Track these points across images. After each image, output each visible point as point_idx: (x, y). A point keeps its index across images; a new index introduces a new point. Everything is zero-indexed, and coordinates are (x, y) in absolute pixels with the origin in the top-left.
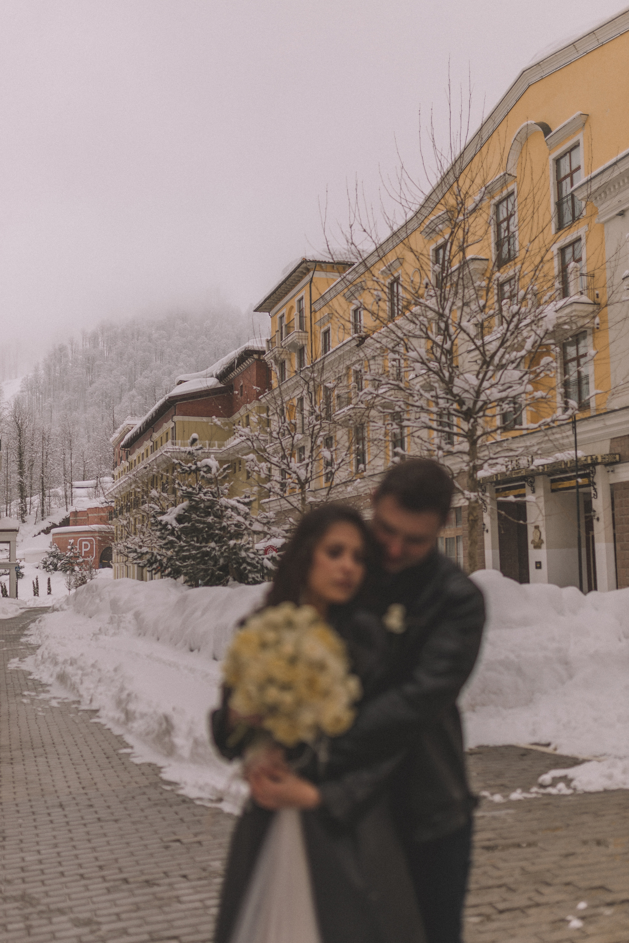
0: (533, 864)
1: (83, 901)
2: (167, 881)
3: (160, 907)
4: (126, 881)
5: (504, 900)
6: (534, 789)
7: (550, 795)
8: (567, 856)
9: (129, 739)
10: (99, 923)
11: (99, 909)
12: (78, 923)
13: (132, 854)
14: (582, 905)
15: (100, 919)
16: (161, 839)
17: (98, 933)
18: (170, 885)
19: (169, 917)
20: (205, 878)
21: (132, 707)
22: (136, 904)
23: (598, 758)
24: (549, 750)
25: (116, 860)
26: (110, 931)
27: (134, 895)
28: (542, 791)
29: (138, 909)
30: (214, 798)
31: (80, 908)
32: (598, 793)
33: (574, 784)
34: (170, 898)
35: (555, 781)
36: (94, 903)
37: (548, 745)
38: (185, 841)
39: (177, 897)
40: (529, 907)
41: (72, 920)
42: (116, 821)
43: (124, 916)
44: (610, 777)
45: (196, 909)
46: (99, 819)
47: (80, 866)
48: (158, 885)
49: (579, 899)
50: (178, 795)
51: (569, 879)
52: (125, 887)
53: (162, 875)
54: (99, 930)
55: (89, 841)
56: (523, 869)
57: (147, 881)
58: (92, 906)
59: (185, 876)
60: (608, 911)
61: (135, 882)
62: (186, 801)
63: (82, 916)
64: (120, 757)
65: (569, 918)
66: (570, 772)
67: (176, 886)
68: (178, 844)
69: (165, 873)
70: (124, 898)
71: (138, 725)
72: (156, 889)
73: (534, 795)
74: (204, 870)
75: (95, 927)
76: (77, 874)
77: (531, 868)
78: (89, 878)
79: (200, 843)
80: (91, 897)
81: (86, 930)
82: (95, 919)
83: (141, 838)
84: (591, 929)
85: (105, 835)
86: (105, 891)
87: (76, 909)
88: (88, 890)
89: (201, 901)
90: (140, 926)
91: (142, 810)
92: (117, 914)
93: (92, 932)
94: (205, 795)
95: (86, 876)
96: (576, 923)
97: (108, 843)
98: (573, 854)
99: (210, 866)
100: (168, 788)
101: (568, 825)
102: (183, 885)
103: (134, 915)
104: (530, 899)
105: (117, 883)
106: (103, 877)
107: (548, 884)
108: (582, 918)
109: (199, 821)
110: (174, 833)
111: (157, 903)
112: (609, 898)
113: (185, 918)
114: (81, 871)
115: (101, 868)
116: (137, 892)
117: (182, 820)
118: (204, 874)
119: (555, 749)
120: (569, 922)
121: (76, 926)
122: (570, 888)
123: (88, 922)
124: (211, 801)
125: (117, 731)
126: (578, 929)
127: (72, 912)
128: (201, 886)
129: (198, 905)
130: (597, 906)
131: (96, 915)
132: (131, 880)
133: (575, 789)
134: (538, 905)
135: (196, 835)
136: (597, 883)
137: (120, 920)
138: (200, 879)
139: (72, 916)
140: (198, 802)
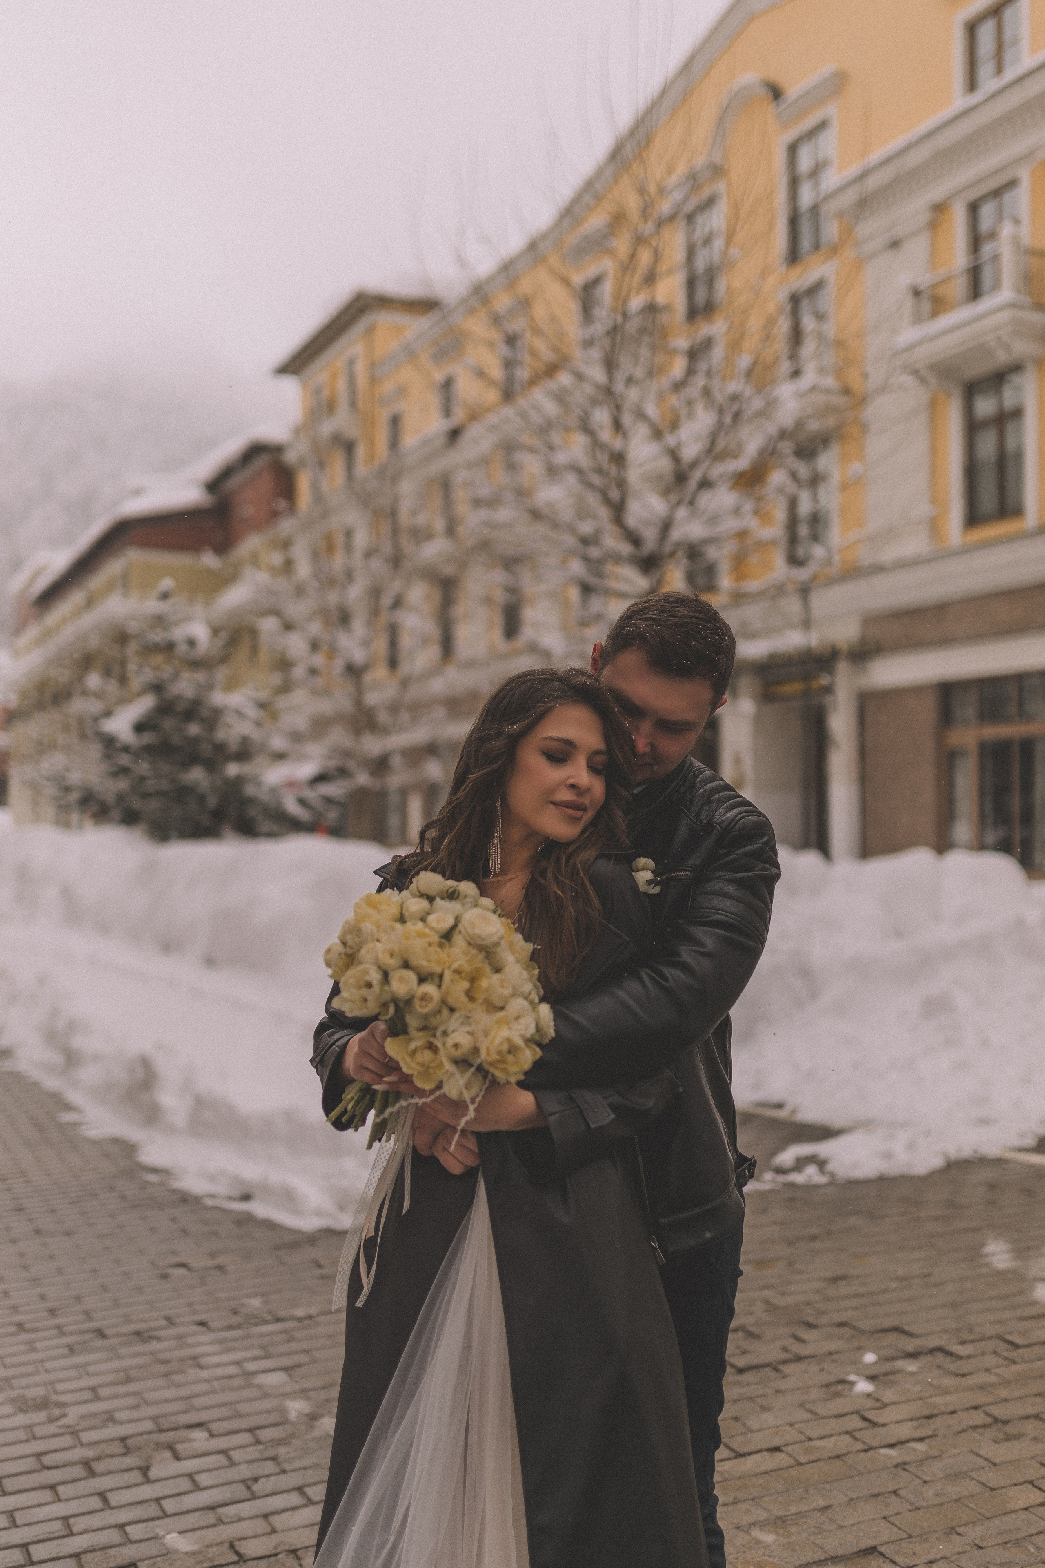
0: (783, 1294)
1: (30, 1369)
2: (172, 1331)
3: (165, 1375)
4: (100, 1333)
5: (744, 1352)
6: (768, 1176)
7: (793, 1185)
8: (835, 1280)
9: (74, 1097)
10: (63, 1405)
11: (60, 1381)
12: (23, 1405)
13: (105, 1288)
14: (870, 1357)
15: (63, 1398)
16: (153, 1264)
17: (63, 1422)
18: (179, 1337)
19: (184, 1392)
20: (239, 1326)
21: (78, 1042)
22: (125, 1370)
23: (866, 1125)
24: (783, 1114)
25: (78, 1299)
26: (83, 1417)
27: (120, 1357)
28: (782, 1179)
29: (128, 1380)
30: (236, 1193)
31: (25, 1381)
32: (867, 1182)
33: (830, 1167)
34: (181, 1360)
35: (800, 1164)
36: (47, 1371)
37: (780, 1106)
38: (194, 1265)
39: (195, 1358)
40: (786, 1362)
41: (12, 1401)
42: (68, 1234)
43: (104, 1392)
44: (888, 1155)
45: (230, 1377)
46: (38, 1232)
47: (15, 1309)
48: (159, 1339)
49: (862, 1349)
50: (174, 1191)
51: (843, 1317)
52: (99, 1343)
53: (163, 1322)
54: (64, 1416)
55: (25, 1267)
56: (767, 1302)
57: (138, 1333)
58: (44, 1377)
59: (202, 1324)
60: (911, 1366)
61: (117, 1335)
62: (186, 1199)
63: (29, 1393)
64: (62, 1127)
65: (852, 1378)
66: (823, 1149)
67: (191, 1340)
68: (182, 1271)
69: (168, 1319)
70: (101, 1361)
71: (89, 1074)
72: (154, 1345)
73: (767, 1187)
74: (235, 1312)
75: (56, 1412)
76: (10, 1324)
77: (781, 1301)
78: (35, 1330)
79: (221, 1268)
80: (42, 1361)
81: (41, 1416)
82: (54, 1397)
83: (117, 1262)
84: (888, 1395)
85: (52, 1257)
86: (66, 1351)
87: (15, 1382)
88: (34, 1350)
89: (237, 1363)
90: (136, 1407)
91: (112, 1216)
92: (93, 1389)
93: (51, 1420)
94: (221, 1188)
95: (28, 1326)
96: (863, 1386)
97: (60, 1271)
98: (843, 1278)
99: (244, 1305)
100: (153, 1178)
101: (829, 1233)
102: (202, 1339)
103: (122, 1389)
104: (785, 1349)
105: (86, 1337)
106: (59, 1327)
107: (810, 1326)
108: (872, 1378)
109: (215, 1234)
110: (174, 1253)
111: (161, 1368)
112: (910, 1345)
113: (214, 1392)
114: (18, 1318)
115: (52, 1312)
116: (124, 1351)
117: (184, 1231)
118: (236, 1320)
119: (794, 1112)
120: (852, 1384)
121: (23, 1411)
122: (846, 1330)
123: (43, 1404)
124: (230, 1198)
125: (51, 1083)
126: (869, 1395)
127: (11, 1387)
128: (235, 1339)
129: (232, 1370)
130: (893, 1359)
131: (56, 1392)
132: (108, 1332)
133: (832, 1175)
134: (799, 1359)
135: (213, 1255)
136: (888, 1323)
137: (97, 1398)
138: (230, 1328)
139: (13, 1394)
140: (210, 1202)
